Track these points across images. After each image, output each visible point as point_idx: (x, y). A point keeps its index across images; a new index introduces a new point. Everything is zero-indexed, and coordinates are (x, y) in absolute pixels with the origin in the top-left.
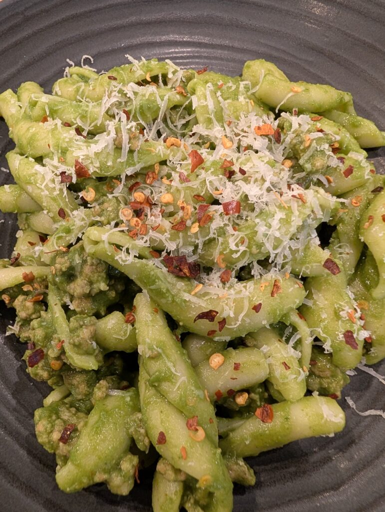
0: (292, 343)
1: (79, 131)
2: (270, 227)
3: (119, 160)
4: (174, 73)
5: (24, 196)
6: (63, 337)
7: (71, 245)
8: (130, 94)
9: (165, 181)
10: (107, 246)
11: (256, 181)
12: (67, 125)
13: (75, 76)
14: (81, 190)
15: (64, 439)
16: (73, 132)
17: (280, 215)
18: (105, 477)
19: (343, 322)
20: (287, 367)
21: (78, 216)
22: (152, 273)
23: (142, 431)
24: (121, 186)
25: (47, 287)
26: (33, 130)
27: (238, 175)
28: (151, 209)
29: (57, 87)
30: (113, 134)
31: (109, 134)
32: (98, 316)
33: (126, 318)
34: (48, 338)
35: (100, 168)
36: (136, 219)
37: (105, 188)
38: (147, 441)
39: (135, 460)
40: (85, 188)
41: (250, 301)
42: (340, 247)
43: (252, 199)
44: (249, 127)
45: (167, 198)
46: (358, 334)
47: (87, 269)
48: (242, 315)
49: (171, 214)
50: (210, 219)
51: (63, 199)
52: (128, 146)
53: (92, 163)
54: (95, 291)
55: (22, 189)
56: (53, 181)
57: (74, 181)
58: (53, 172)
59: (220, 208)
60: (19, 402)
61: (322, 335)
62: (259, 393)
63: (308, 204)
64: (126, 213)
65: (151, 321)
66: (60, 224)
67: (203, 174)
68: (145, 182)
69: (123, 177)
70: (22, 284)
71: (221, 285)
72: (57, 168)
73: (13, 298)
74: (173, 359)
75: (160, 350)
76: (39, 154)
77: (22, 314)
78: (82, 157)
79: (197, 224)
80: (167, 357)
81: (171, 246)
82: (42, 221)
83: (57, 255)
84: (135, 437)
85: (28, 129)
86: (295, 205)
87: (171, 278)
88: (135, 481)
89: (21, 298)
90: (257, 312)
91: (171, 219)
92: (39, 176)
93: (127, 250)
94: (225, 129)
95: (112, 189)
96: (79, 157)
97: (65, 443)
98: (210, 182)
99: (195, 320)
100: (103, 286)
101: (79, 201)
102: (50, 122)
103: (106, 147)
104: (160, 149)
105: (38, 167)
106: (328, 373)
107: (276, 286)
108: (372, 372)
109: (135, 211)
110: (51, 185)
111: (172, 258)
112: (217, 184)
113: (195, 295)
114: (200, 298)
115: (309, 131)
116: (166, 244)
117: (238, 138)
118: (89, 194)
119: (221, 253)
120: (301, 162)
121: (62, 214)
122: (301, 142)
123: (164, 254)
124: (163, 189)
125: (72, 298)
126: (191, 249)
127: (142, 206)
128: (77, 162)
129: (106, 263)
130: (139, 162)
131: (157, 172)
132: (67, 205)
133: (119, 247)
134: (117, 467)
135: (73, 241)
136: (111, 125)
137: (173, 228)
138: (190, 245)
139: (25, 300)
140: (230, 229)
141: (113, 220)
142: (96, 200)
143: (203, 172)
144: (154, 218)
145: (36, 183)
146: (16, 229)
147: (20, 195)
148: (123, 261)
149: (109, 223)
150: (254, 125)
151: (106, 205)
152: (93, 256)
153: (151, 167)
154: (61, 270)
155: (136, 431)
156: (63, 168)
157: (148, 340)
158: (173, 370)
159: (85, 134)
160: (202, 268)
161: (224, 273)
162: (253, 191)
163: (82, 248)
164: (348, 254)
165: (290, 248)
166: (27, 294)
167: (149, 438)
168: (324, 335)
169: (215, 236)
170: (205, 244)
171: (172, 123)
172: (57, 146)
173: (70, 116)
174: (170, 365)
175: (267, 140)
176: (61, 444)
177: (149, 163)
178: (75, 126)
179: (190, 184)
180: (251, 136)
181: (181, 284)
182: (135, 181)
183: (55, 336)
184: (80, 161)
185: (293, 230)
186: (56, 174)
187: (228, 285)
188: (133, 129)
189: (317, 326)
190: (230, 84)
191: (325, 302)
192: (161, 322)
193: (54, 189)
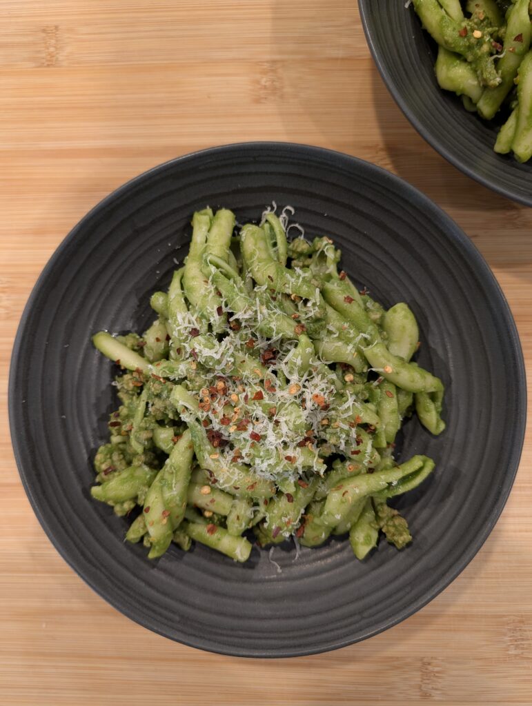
6: (134, 426)
7: (169, 379)
15: (106, 472)
18: (113, 504)
19: (281, 522)
22: (198, 429)
23: (143, 497)
28: (222, 397)
33: (173, 438)
34: (128, 417)
36: (208, 399)
38: (142, 503)
39: (133, 506)
61: (267, 519)
62: (218, 518)
64: (205, 391)
65: (183, 452)
70: (135, 371)
71: (230, 462)
74: (178, 479)
79: (236, 427)
81: (216, 427)
87: (204, 441)
88: (127, 514)
89: (129, 377)
93: (191, 413)
97: (106, 474)
105: (184, 308)
109: (211, 393)
111: (212, 432)
114: (213, 461)
116: (214, 423)
117: (304, 389)
121: (179, 351)
123: (210, 427)
125: (153, 405)
126: (227, 434)
127: (216, 393)
134: (122, 503)
139: (131, 380)
141: (196, 390)
144: (217, 405)
155: (141, 495)
157: (173, 461)
158: (173, 486)
166: (133, 377)
174: (174, 482)
176: (103, 473)
183: (132, 419)
189: (269, 513)
190: (352, 331)
191: (283, 506)
192: (188, 454)
193: (183, 335)
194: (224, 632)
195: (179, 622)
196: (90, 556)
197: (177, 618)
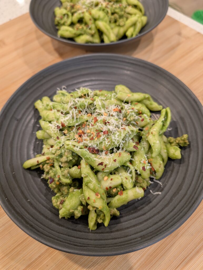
0: (129, 172)
1: (62, 113)
2: (115, 137)
3: (74, 121)
4: (91, 93)
5: (46, 134)
6: (59, 174)
7: (61, 147)
8: (77, 102)
9: (88, 126)
10: (71, 145)
11: (112, 125)
12: (58, 111)
13: (60, 94)
14: (63, 130)
15: (61, 203)
16: (60, 113)
17: (118, 134)
18: (73, 211)
19: (142, 164)
20: (126, 178)
21: (63, 138)
22: (85, 153)
23: (84, 198)
24: (75, 129)
25: (54, 161)
26: (48, 113)
27: (107, 124)
28: (84, 135)
29: (55, 98)
30: (71, 114)
31: (70, 114)
32: (70, 168)
33: (78, 168)
34: (55, 175)
35: (68, 124)
36: (79, 138)
37: (70, 129)
38: (85, 201)
39: (82, 207)
40: (64, 130)
41: (113, 159)
42: (143, 143)
43: (111, 130)
44: (112, 109)
45: (89, 131)
46: (146, 167)
47: (66, 154)
48: (111, 163)
49: (90, 136)
50: (100, 136)
51: (58, 134)
52: (76, 117)
53: (66, 122)
54: (69, 160)
55: (45, 131)
56: (55, 128)
57: (61, 128)
58: (55, 126)
59: (102, 133)
60: (46, 198)
62: (120, 188)
63: (126, 130)
64: (77, 136)
65: (85, 167)
66: (57, 141)
67: (97, 124)
68: (82, 127)
69: (75, 126)
70: (46, 161)
71: (105, 155)
72: (56, 124)
73: (43, 166)
74: (91, 177)
75: (88, 175)
76: (50, 120)
77: (46, 170)
78: (63, 121)
79: (97, 138)
80: (90, 176)
81: (90, 145)
82: (51, 142)
83: (57, 150)
84: (82, 201)
85: (46, 113)
86: (122, 131)
87: (90, 154)
88: (82, 212)
89: (46, 165)
90: (115, 162)
91: (90, 137)
92: (50, 127)
93: (77, 146)
94: (105, 110)
95: (72, 129)
96: (62, 121)
98: (100, 126)
99: (98, 166)
100: (71, 158)
101: (63, 134)
102: (53, 111)
103: (70, 118)
104: (85, 117)
105: (50, 124)
106: (142, 181)
107: (120, 154)
108: (158, 182)
109: (79, 136)
110: (54, 130)
111: (90, 148)
112: (101, 126)
113: (98, 158)
114: (99, 159)
115: (129, 109)
116: (88, 144)
117: (109, 112)
118: (66, 131)
119: (104, 146)
120: (127, 118)
121: (58, 138)
122: (127, 113)
123: (88, 147)
124: (87, 129)
125: (62, 163)
126: (96, 145)
127: (81, 134)
128: (62, 123)
129: (71, 151)
130: (79, 121)
131: (85, 124)
132: (59, 135)
133: (74, 146)
134: (77, 209)
135: (61, 145)
136: (71, 112)
137: (90, 139)
138: (96, 144)
139: (47, 166)
140: (106, 139)
141: (73, 138)
142: (68, 133)
143: (97, 123)
144: (85, 137)
145: (49, 129)
146: (42, 144)
147: (44, 133)
148: (76, 150)
149: (72, 139)
150: (113, 108)
151: (71, 134)
152: (67, 149)
153: (83, 123)
154: (58, 154)
155: (82, 199)
156: (58, 124)
157: (84, 172)
158: (91, 180)
159: (64, 113)
160: (100, 151)
161: (106, 152)
162: (111, 128)
163: (64, 147)
164: (145, 144)
165: (122, 143)
166: (48, 164)
167: (85, 200)
168: (137, 168)
169: (102, 141)
170: (99, 144)
171: (90, 109)
172: (56, 118)
173: (59, 108)
174: (90, 178)
175: (117, 113)
176: (60, 205)
177: (82, 122)
178: (61, 111)
179: (94, 127)
180: (113, 112)
181: (93, 156)
182: (79, 127)
183: (57, 174)
184: (62, 122)
185: (122, 137)
186: (56, 126)
187: (107, 155)
188: (77, 113)
189: (135, 166)
190: (109, 95)
191: (137, 159)
192: (88, 167)
193: (55, 131)
194: (163, 226)
195: (142, 239)
196: (80, 245)
197: (140, 239)
